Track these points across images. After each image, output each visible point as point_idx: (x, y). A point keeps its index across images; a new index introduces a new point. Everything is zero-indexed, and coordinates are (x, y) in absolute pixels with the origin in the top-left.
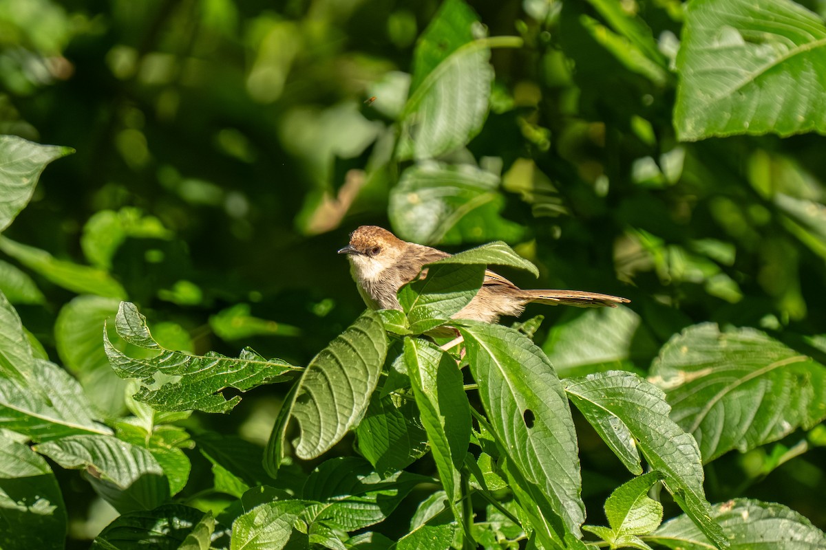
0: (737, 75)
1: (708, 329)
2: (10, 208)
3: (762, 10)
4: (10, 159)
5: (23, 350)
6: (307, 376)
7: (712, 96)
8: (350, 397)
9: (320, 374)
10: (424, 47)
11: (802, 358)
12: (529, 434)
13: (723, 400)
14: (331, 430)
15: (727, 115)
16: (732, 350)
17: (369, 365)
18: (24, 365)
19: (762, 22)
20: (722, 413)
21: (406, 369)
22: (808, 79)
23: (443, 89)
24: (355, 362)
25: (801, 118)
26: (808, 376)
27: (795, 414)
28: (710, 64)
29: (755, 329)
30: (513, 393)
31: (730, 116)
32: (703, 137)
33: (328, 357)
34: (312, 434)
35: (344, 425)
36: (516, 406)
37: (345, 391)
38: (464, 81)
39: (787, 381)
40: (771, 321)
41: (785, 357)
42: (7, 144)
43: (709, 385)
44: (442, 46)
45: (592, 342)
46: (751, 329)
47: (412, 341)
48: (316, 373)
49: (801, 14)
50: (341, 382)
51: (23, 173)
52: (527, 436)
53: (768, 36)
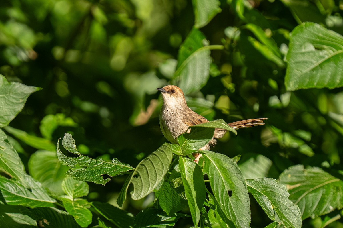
0: (312, 63)
1: (300, 168)
2: (15, 111)
3: (323, 36)
4: (15, 91)
5: (19, 168)
6: (138, 168)
7: (301, 72)
8: (156, 176)
9: (144, 167)
10: (183, 49)
11: (338, 180)
12: (230, 199)
13: (305, 197)
14: (147, 189)
15: (307, 80)
16: (309, 176)
17: (164, 164)
18: (20, 174)
19: (322, 41)
20: (304, 203)
21: (179, 170)
22: (341, 65)
23: (190, 67)
24: (159, 163)
25: (338, 81)
26: (340, 187)
27: (335, 203)
28: (301, 59)
29: (319, 168)
30: (224, 182)
31: (309, 80)
32: (297, 89)
33: (148, 160)
34: (139, 190)
35: (152, 187)
36: (225, 188)
37: (154, 174)
38: (199, 64)
39: (332, 189)
40: (326, 164)
41: (331, 179)
42: (14, 85)
43: (299, 190)
44: (190, 49)
45: (252, 172)
46: (317, 167)
47: (183, 158)
48: (142, 166)
49: (339, 38)
50: (152, 170)
51: (20, 97)
52: (229, 200)
53: (325, 47)
